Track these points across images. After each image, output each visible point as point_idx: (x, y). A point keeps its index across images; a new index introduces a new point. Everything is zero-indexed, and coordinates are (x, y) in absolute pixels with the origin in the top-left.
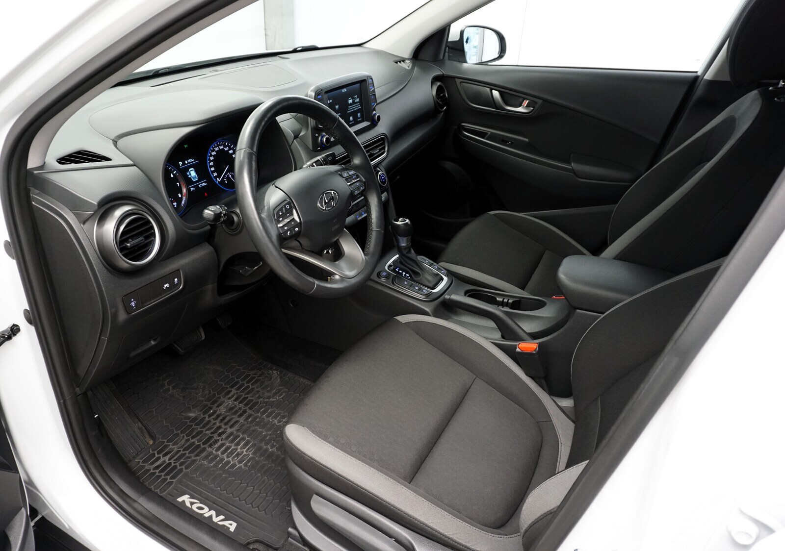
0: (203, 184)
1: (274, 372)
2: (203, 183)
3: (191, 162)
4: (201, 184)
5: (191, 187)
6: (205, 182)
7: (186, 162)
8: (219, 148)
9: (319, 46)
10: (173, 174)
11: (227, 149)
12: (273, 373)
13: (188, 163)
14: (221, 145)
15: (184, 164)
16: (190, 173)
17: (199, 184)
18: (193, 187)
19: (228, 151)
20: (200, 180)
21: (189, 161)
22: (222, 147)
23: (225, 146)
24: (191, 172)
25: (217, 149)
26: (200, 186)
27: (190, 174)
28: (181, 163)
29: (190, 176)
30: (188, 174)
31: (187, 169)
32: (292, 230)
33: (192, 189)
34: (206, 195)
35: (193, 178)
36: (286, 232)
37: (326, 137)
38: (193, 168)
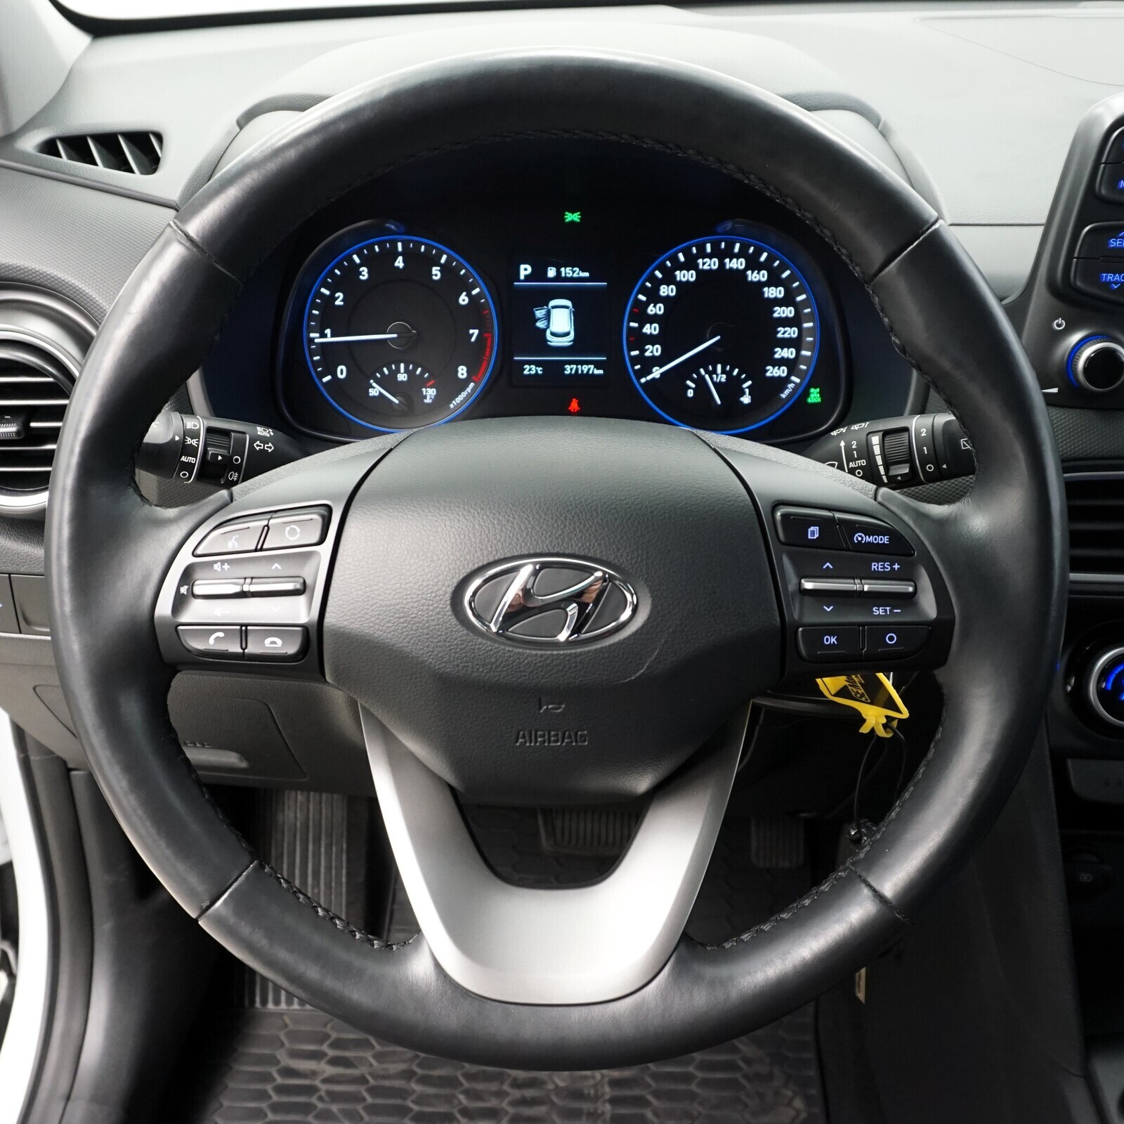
0: (585, 368)
1: (798, 1103)
2: (588, 363)
3: (572, 279)
4: (577, 363)
5: (530, 363)
6: (598, 365)
7: (552, 272)
8: (722, 264)
10: (469, 295)
11: (753, 276)
12: (789, 1104)
13: (558, 277)
14: (738, 256)
15: (538, 274)
16: (549, 314)
17: (570, 363)
18: (537, 364)
19: (761, 285)
20: (579, 349)
21: (567, 272)
22: (737, 264)
23: (753, 264)
24: (554, 312)
25: (711, 264)
26: (569, 369)
27: (548, 316)
28: (525, 270)
29: (540, 325)
30: (540, 313)
31: (543, 297)
32: (244, 631)
33: (530, 370)
34: (574, 405)
35: (553, 334)
36: (207, 628)
37: (1088, 352)
38: (568, 303)
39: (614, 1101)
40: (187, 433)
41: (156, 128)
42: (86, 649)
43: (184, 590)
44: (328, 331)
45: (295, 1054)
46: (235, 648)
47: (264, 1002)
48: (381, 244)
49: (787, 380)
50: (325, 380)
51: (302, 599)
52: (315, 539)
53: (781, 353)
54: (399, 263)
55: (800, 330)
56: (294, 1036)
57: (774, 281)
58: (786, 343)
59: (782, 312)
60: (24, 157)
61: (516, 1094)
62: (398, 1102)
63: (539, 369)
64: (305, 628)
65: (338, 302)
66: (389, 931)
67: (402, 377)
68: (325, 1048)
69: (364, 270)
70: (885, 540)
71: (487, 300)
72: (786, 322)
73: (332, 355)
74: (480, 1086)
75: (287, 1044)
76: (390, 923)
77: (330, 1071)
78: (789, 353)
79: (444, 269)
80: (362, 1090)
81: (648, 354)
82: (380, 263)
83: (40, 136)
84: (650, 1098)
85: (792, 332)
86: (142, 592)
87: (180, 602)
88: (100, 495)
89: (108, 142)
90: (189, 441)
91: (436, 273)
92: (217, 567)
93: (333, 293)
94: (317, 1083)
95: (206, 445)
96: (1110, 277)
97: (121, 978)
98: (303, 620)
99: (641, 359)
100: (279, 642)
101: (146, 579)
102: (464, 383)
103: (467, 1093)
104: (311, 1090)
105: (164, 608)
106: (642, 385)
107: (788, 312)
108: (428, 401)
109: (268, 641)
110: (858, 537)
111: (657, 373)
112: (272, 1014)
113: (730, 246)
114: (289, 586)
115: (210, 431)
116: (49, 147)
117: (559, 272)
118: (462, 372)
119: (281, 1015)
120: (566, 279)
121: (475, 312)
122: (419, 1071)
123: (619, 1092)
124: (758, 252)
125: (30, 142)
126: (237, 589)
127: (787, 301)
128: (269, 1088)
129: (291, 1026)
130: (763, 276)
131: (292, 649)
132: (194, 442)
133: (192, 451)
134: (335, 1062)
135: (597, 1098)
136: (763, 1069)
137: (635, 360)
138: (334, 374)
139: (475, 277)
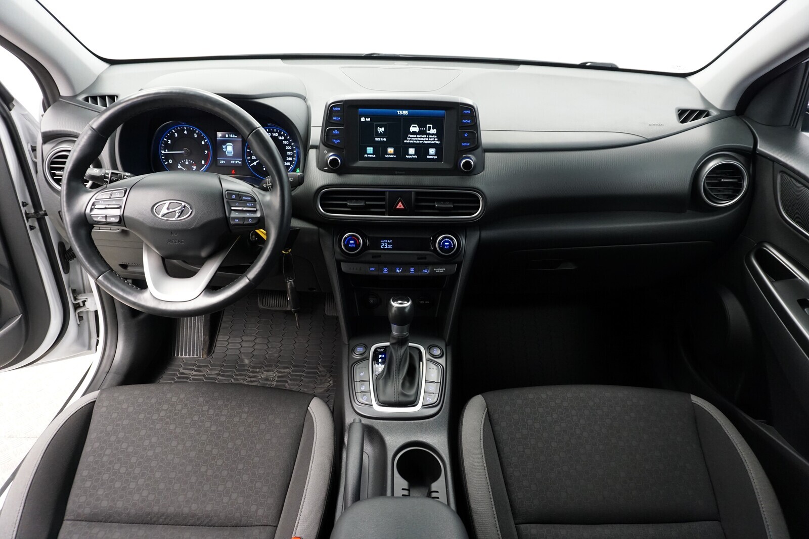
0: (237, 162)
2: (237, 160)
3: (232, 138)
4: (234, 160)
5: (222, 160)
6: (240, 161)
7: (227, 136)
8: (272, 135)
9: (620, 67)
10: (204, 141)
11: (280, 138)
13: (229, 137)
15: (223, 136)
16: (226, 147)
17: (232, 160)
18: (224, 160)
19: (282, 140)
20: (235, 156)
21: (231, 136)
22: (276, 135)
23: (280, 135)
24: (228, 146)
26: (232, 162)
28: (219, 135)
29: (224, 150)
30: (224, 147)
31: (224, 142)
32: (106, 217)
33: (222, 162)
34: (233, 172)
35: (227, 152)
36: (97, 216)
37: (331, 158)
38: (231, 144)
39: (277, 381)
40: (106, 174)
41: (117, 95)
42: (70, 220)
43: (93, 207)
44: (167, 150)
45: (184, 369)
46: (104, 220)
47: (178, 355)
48: (180, 127)
49: (290, 166)
50: (166, 163)
51: (119, 210)
52: (123, 196)
53: (288, 159)
54: (186, 132)
55: (293, 152)
56: (185, 364)
57: (286, 139)
58: (290, 156)
59: (288, 148)
60: (79, 102)
61: (249, 379)
62: (214, 381)
63: (224, 162)
64: (120, 216)
65: (169, 143)
66: (218, 335)
67: (187, 163)
68: (194, 367)
69: (176, 134)
70: (250, 198)
71: (209, 143)
72: (289, 150)
73: (167, 157)
74: (238, 377)
75: (183, 366)
76: (219, 333)
77: (194, 373)
78: (290, 159)
79: (197, 134)
80: (203, 378)
81: (253, 158)
82: (180, 132)
83: (84, 96)
84: (288, 381)
85: (291, 153)
86: (82, 208)
87: (91, 210)
88: (74, 184)
89: (103, 98)
90: (106, 175)
91: (195, 135)
92: (100, 202)
93: (168, 140)
94: (190, 376)
95: (111, 177)
96: (334, 141)
97: (127, 340)
98: (119, 214)
99: (251, 159)
100: (114, 219)
101: (83, 204)
102: (204, 165)
103: (234, 379)
104: (188, 378)
105: (88, 211)
106: (251, 167)
107: (290, 148)
108: (194, 170)
109: (111, 219)
110: (244, 198)
111: (255, 163)
112: (180, 358)
113: (273, 130)
114: (116, 206)
115: (112, 173)
116: (86, 99)
117: (229, 136)
118: (203, 162)
119: (183, 358)
120: (231, 138)
121: (206, 147)
122: (221, 373)
123: (279, 379)
124: (281, 132)
125: (81, 98)
126: (104, 207)
127: (289, 145)
128: (175, 378)
129: (185, 362)
130: (282, 138)
131: (117, 220)
132: (108, 176)
133: (107, 178)
134: (196, 371)
135: (273, 381)
136: (323, 374)
137: (248, 160)
138: (168, 162)
139: (205, 137)
